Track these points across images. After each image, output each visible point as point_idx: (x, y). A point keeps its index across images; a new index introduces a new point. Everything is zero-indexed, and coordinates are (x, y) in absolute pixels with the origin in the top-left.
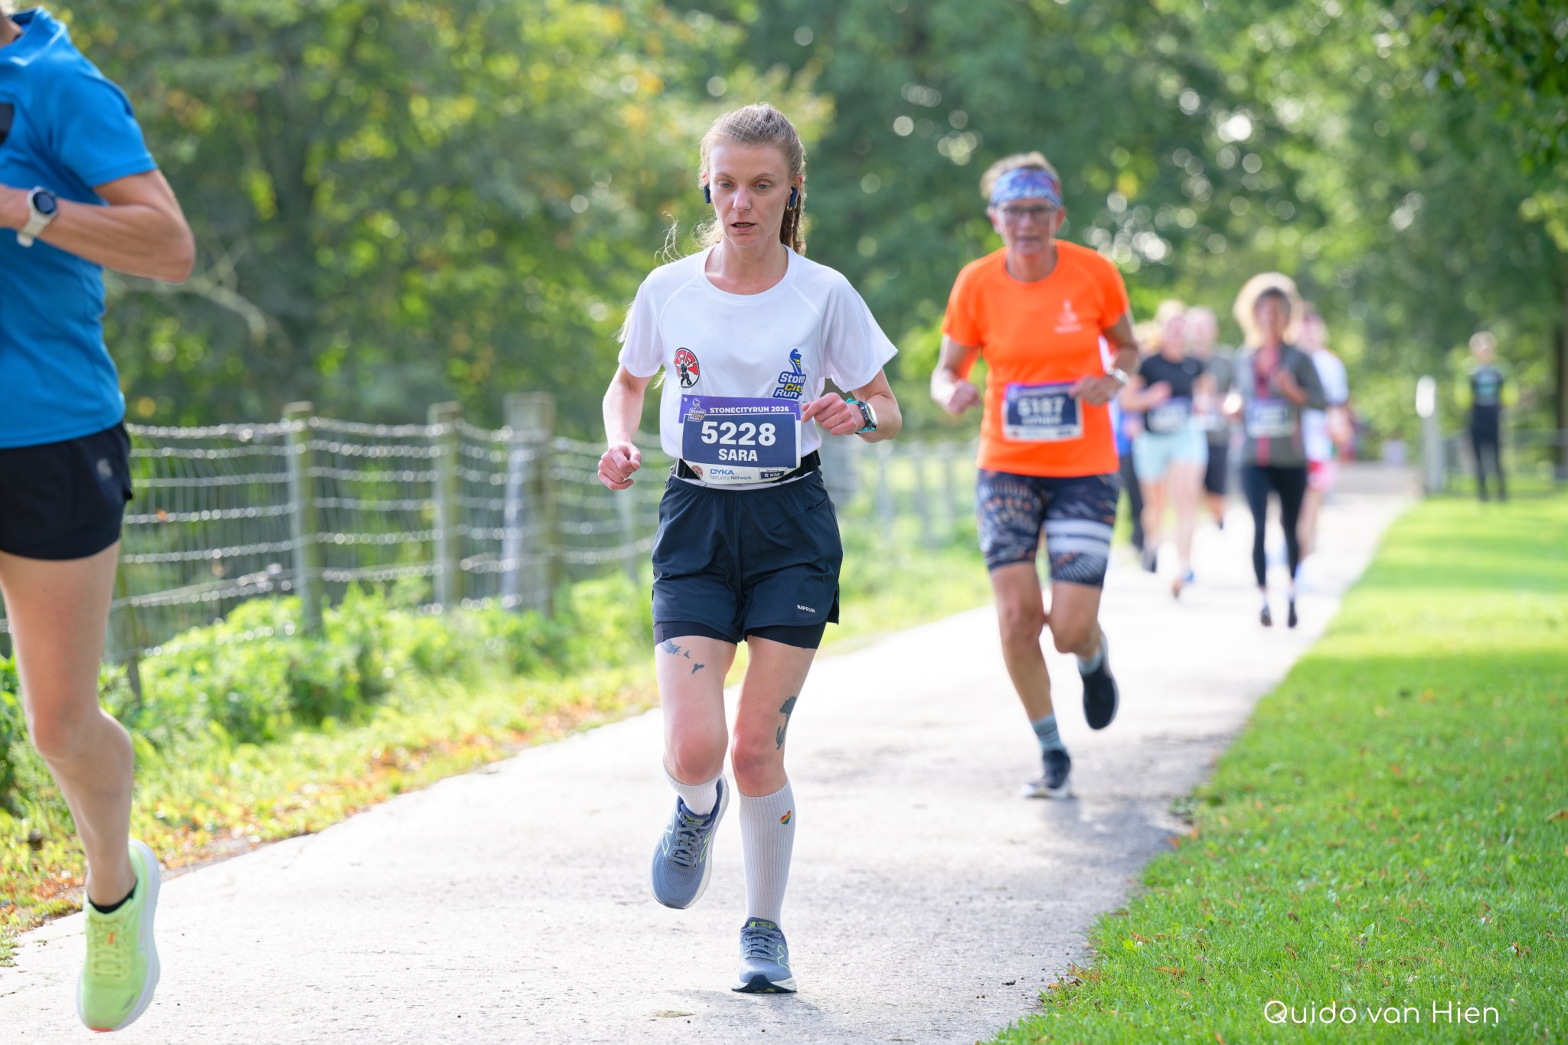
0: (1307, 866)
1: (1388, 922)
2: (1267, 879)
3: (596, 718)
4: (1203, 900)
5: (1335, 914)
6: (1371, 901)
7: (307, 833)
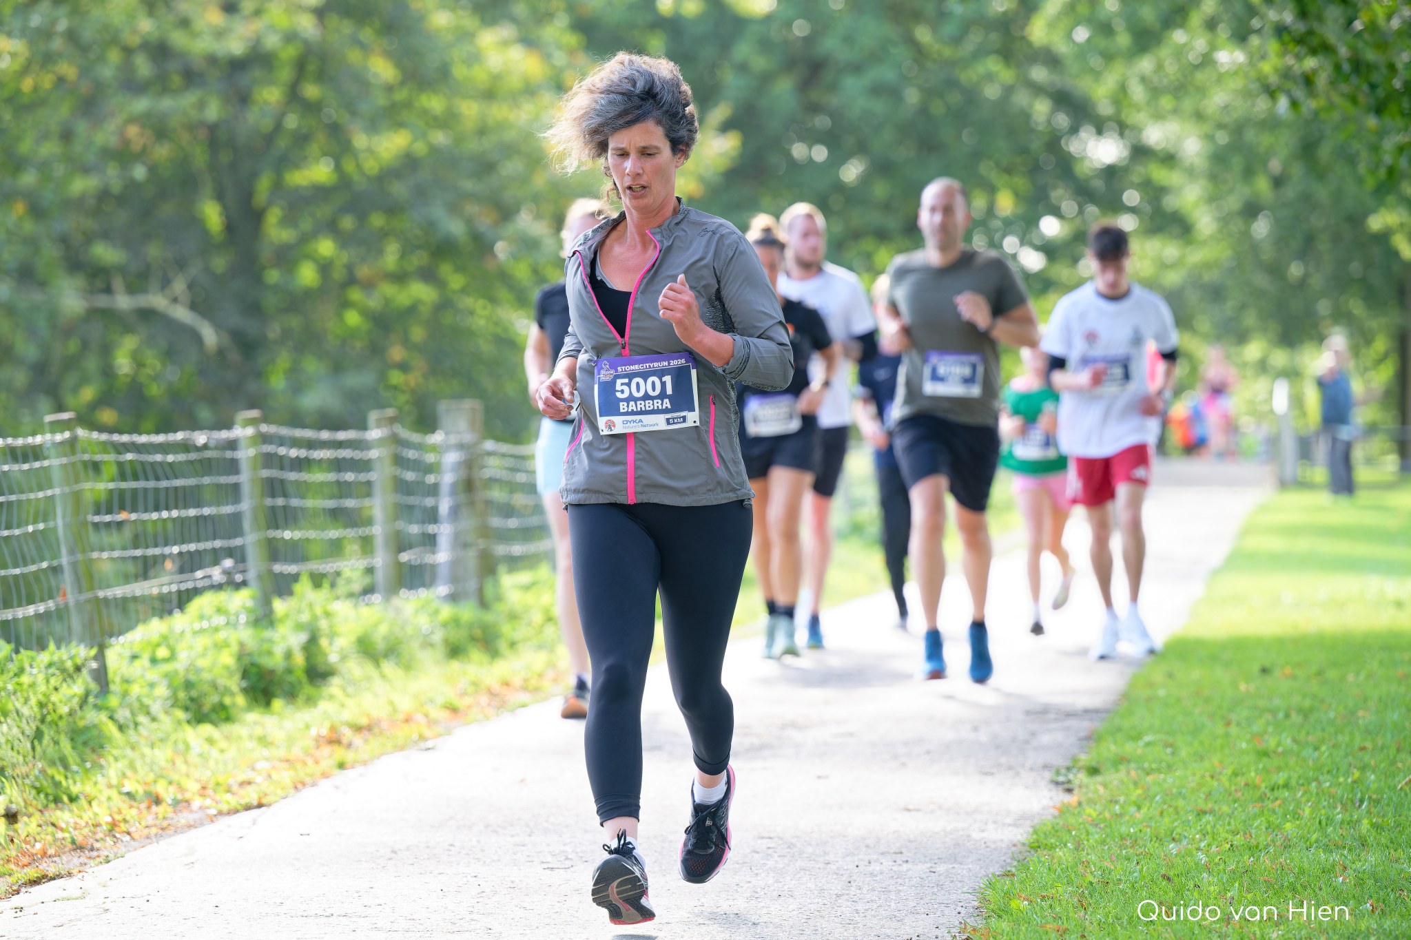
0: (1179, 830)
1: (1254, 881)
2: (1141, 843)
3: (523, 697)
4: (1083, 862)
5: (1205, 875)
6: (1238, 862)
7: (260, 806)
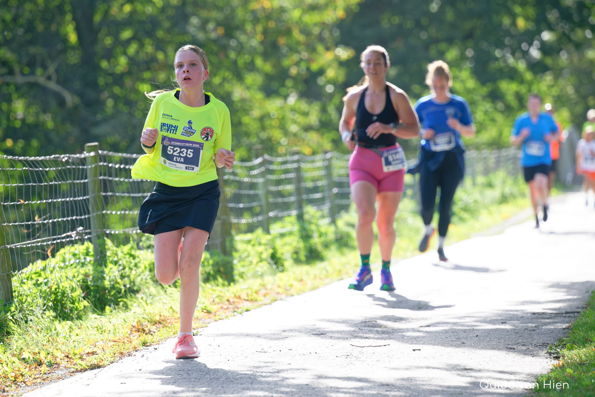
3: (247, 305)
7: (99, 367)
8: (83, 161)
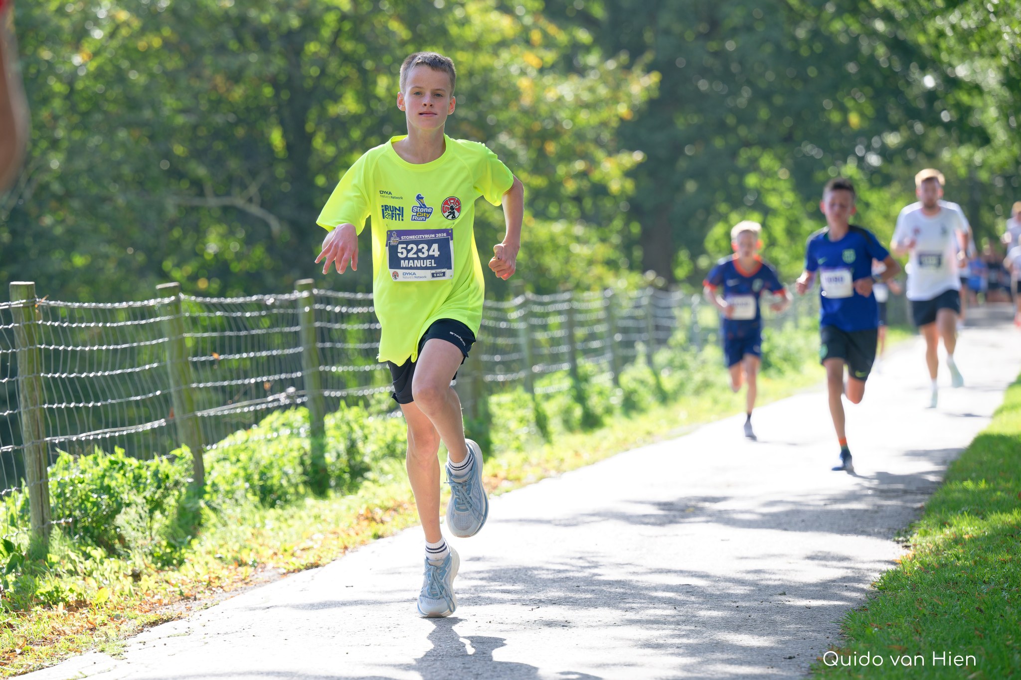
2: (960, 585)
4: (918, 599)
5: (1007, 608)
8: (294, 304)
